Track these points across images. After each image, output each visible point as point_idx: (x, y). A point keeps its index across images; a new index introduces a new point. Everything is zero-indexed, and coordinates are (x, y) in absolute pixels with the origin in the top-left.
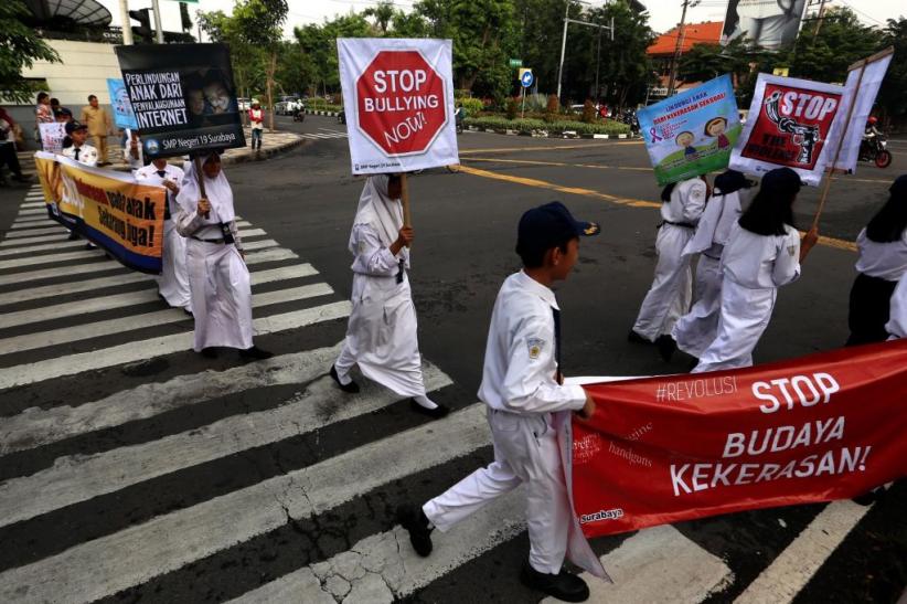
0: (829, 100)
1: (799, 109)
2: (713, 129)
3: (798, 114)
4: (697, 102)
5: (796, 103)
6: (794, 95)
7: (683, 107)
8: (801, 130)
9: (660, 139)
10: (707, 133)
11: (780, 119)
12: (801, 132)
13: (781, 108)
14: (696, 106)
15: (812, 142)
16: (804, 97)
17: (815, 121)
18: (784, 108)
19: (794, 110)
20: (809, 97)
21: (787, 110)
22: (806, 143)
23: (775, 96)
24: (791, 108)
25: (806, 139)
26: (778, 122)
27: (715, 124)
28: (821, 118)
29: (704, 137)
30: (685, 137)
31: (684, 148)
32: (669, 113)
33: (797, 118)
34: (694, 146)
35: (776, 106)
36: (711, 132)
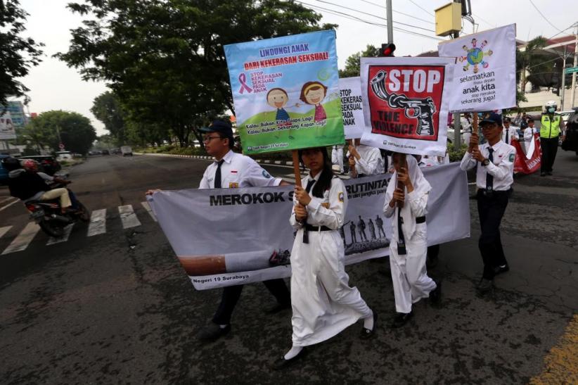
0: (431, 73)
1: (406, 84)
2: (310, 95)
3: (406, 89)
4: (296, 54)
5: (401, 79)
6: (398, 73)
7: (279, 56)
8: (414, 104)
9: (249, 90)
10: (303, 98)
11: (389, 96)
12: (414, 105)
13: (388, 86)
14: (295, 59)
15: (430, 114)
16: (407, 73)
17: (425, 93)
18: (391, 86)
19: (402, 86)
20: (411, 72)
21: (394, 87)
22: (425, 115)
23: (380, 75)
24: (398, 84)
25: (423, 112)
26: (387, 99)
27: (313, 89)
28: (430, 90)
29: (300, 102)
30: (279, 95)
31: (275, 109)
32: (263, 59)
33: (406, 93)
34: (287, 110)
35: (383, 84)
36: (308, 97)
